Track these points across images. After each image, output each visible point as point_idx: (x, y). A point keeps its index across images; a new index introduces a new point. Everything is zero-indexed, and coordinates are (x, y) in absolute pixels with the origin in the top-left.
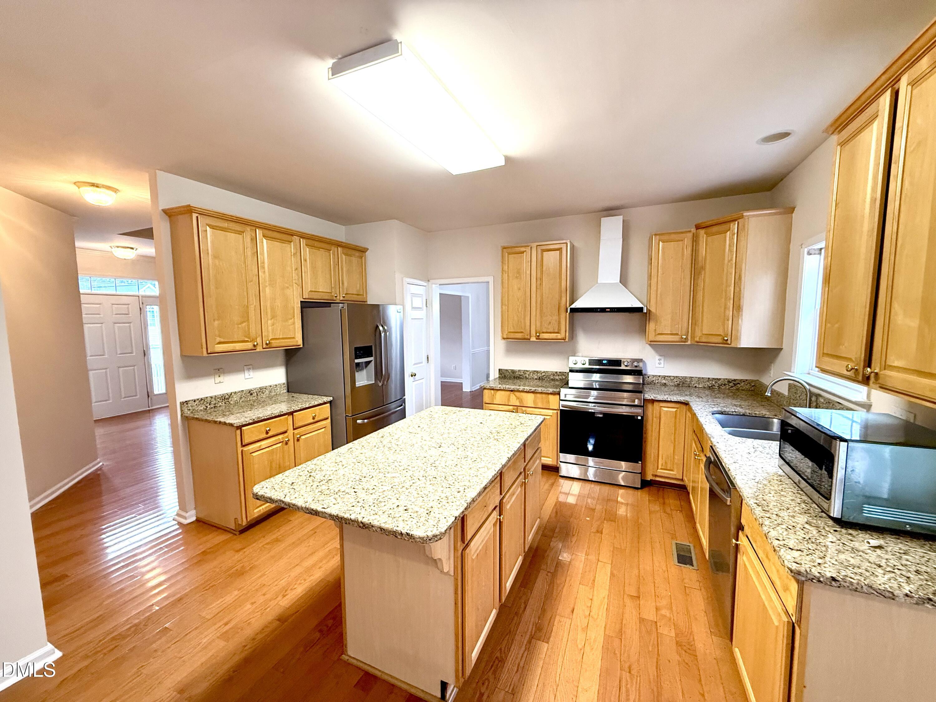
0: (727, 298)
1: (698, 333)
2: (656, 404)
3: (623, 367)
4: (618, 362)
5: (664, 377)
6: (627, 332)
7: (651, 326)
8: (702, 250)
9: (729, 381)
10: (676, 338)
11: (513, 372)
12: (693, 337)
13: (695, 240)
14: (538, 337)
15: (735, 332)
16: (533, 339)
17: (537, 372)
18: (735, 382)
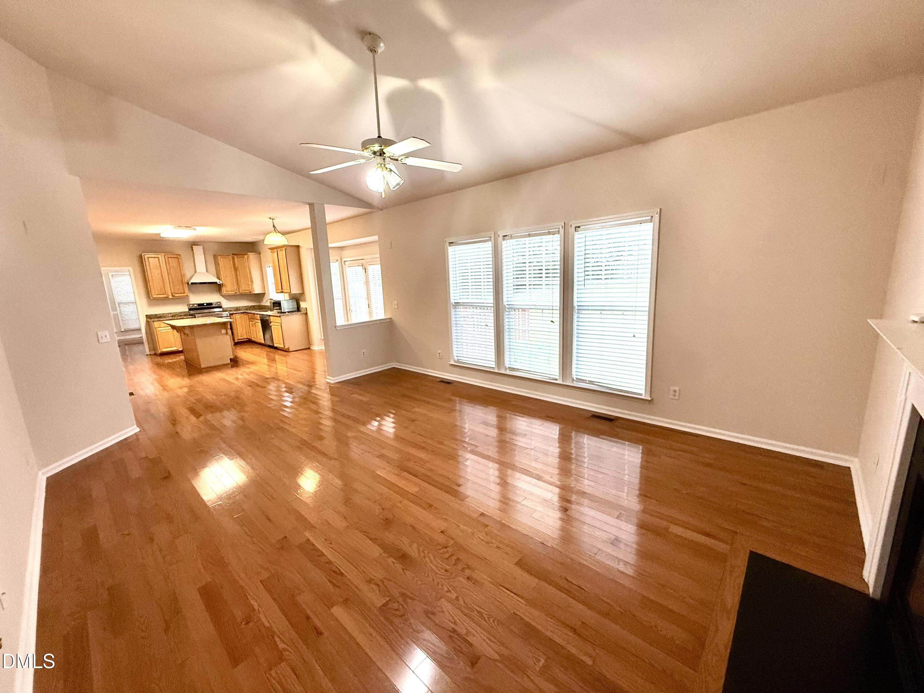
0: (248, 279)
1: (241, 290)
2: (234, 315)
3: (213, 306)
4: (211, 304)
5: (230, 308)
6: (211, 292)
7: (224, 289)
8: (236, 263)
9: (252, 306)
10: (233, 292)
11: (156, 315)
12: (239, 292)
13: (233, 258)
14: (173, 296)
15: (252, 289)
16: (170, 297)
17: (171, 313)
18: (254, 306)
